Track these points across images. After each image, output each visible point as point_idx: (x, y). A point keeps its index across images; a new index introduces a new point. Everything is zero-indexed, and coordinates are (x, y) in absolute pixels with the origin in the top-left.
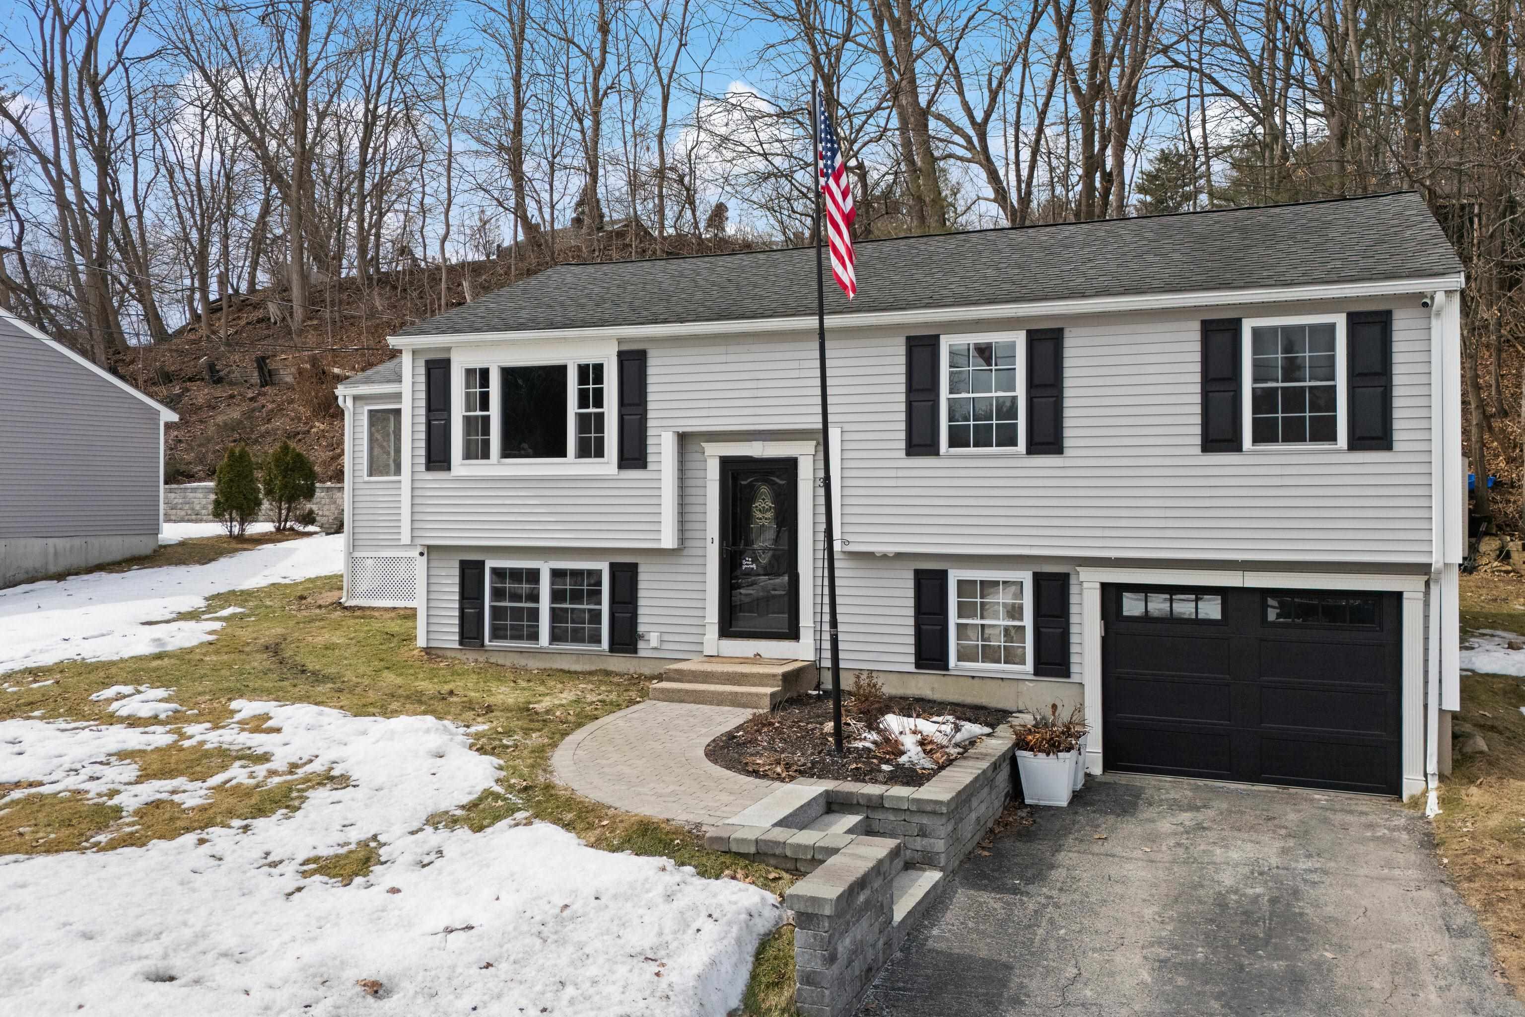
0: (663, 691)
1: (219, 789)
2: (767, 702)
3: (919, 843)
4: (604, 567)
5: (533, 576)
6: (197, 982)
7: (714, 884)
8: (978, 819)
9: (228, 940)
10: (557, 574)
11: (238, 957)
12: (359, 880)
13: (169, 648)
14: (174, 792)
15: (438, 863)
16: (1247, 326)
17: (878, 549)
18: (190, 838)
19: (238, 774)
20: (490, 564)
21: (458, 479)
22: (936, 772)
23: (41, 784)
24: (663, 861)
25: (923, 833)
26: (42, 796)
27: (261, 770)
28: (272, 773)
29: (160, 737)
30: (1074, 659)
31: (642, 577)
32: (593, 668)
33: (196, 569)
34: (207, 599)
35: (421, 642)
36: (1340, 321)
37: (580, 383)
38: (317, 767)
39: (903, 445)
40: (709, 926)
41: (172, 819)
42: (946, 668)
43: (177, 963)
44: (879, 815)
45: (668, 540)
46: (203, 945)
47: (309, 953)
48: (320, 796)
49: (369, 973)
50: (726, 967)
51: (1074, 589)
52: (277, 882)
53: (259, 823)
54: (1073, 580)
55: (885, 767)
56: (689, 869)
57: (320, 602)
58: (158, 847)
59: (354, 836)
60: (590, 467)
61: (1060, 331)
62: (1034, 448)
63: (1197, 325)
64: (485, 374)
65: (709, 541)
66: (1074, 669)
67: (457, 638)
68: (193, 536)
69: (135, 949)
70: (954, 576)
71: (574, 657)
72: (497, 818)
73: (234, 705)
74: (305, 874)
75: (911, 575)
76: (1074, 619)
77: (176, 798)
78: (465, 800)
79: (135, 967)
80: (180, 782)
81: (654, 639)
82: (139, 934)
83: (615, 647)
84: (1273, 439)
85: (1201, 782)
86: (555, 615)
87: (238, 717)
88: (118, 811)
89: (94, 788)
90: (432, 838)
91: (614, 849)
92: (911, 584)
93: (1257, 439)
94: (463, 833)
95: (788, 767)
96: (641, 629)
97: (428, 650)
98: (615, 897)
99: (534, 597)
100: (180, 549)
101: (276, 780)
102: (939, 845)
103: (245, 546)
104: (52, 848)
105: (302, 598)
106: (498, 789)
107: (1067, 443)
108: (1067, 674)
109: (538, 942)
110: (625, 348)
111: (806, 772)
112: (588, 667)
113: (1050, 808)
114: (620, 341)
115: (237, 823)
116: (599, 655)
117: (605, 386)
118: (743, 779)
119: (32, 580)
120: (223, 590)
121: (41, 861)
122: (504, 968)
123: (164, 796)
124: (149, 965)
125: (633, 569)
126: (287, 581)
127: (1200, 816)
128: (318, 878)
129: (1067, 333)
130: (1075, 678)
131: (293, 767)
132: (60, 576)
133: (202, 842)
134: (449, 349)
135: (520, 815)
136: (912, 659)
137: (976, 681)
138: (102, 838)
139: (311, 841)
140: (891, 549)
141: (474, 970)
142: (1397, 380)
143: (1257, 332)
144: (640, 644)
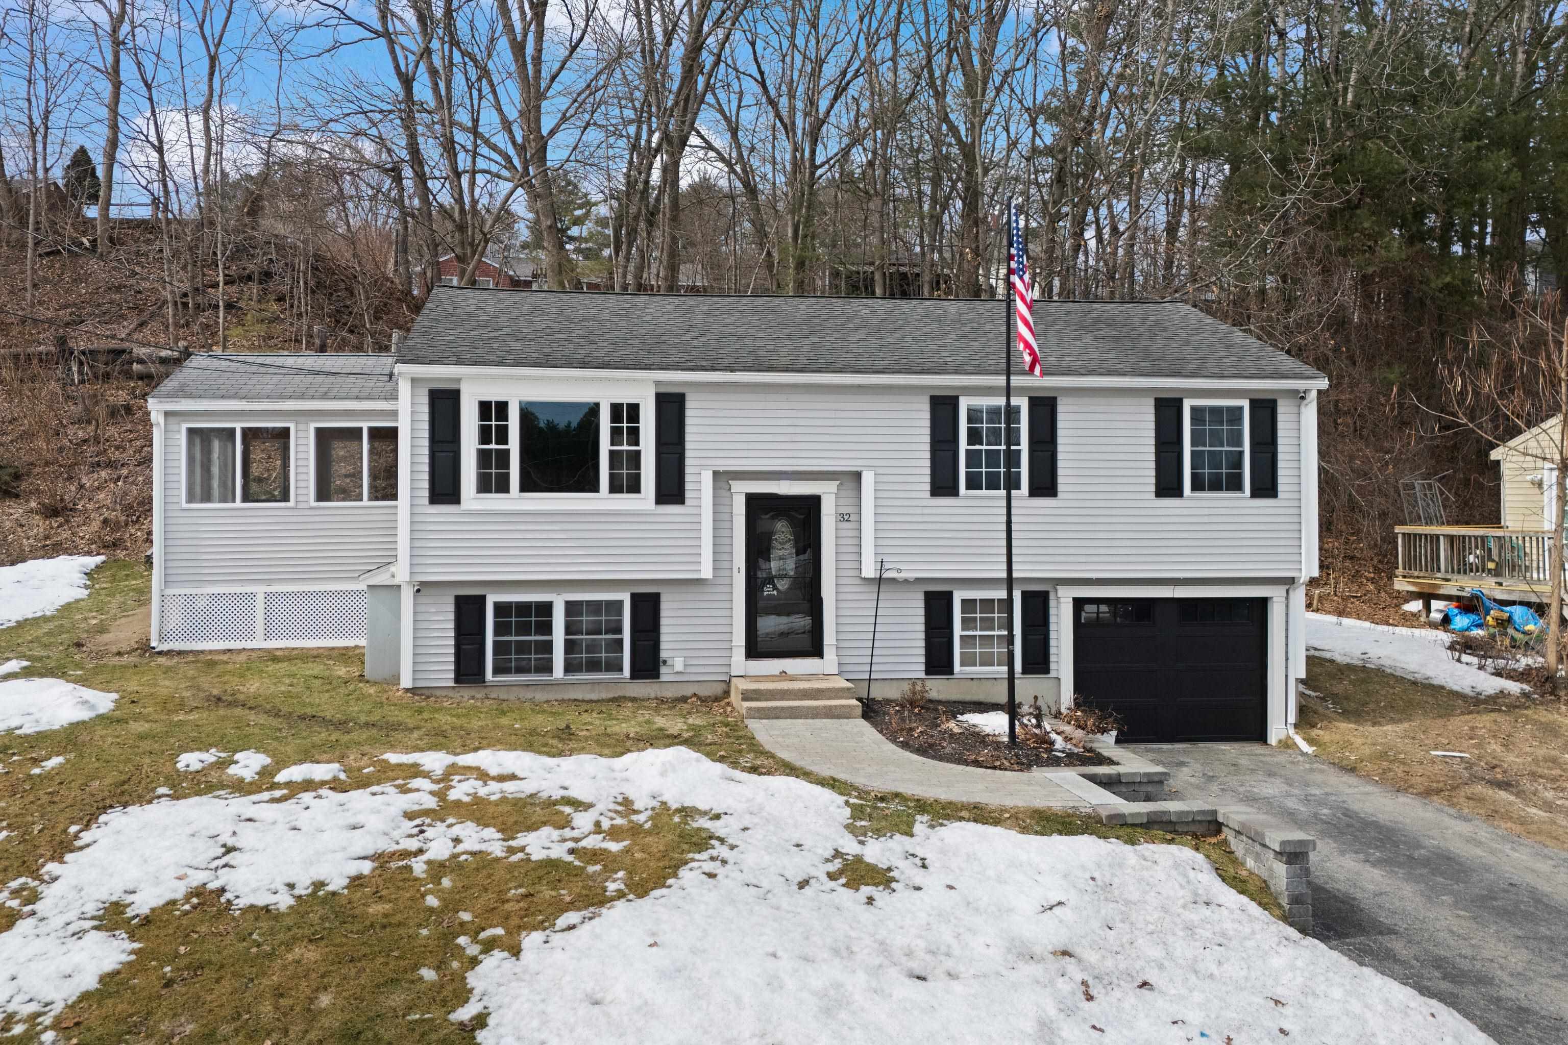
0: (758, 710)
2: (859, 712)
4: (624, 597)
17: (904, 575)
20: (492, 599)
21: (470, 513)
30: (1053, 658)
31: (665, 606)
32: (611, 695)
35: (406, 681)
36: (1246, 405)
37: (613, 421)
39: (928, 487)
42: (952, 673)
45: (704, 571)
51: (1052, 603)
54: (1052, 596)
55: (1058, 754)
60: (625, 502)
61: (1055, 399)
62: (1033, 492)
63: (1152, 402)
64: (502, 407)
65: (735, 570)
66: (1053, 666)
67: (452, 676)
70: (958, 597)
71: (589, 686)
75: (921, 596)
76: (1052, 627)
81: (678, 664)
83: (636, 674)
84: (1203, 488)
86: (570, 647)
92: (922, 604)
93: (1194, 487)
96: (664, 655)
97: (413, 691)
99: (546, 630)
107: (1060, 488)
108: (1047, 671)
110: (663, 390)
112: (604, 695)
114: (657, 383)
116: (621, 682)
117: (642, 425)
125: (655, 599)
129: (1060, 402)
130: (1053, 674)
134: (459, 380)
136: (923, 667)
137: (975, 681)
140: (912, 575)
142: (1280, 449)
143: (1194, 409)
144: (663, 670)
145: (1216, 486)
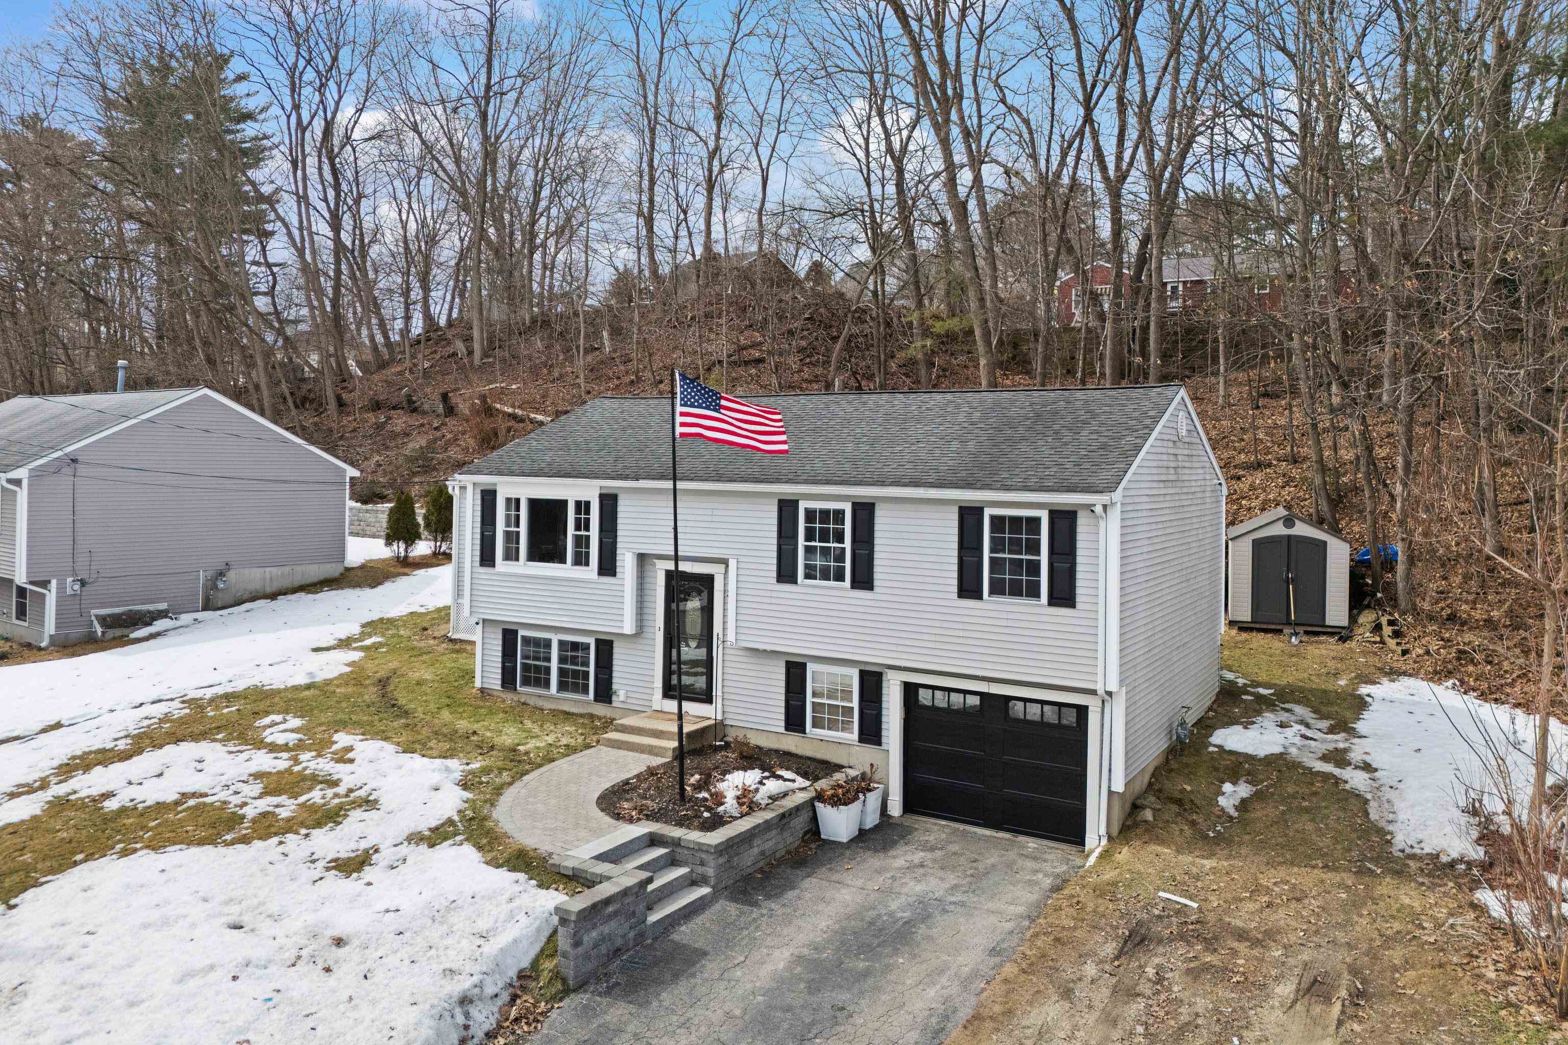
0: (609, 740)
1: (302, 805)
2: (670, 753)
3: (700, 870)
4: (591, 641)
5: (548, 644)
6: (252, 930)
7: (544, 892)
8: (762, 853)
9: (274, 908)
10: (561, 643)
11: (276, 918)
12: (355, 875)
13: (317, 679)
14: (277, 806)
15: (401, 867)
16: (988, 512)
17: (762, 647)
18: (275, 840)
19: (316, 795)
20: (521, 633)
21: (500, 574)
22: (735, 818)
23: (206, 795)
24: (522, 876)
25: (702, 863)
26: (204, 804)
27: (330, 793)
28: (336, 795)
29: (282, 763)
30: (884, 733)
31: (615, 650)
32: (584, 712)
33: (367, 593)
34: (363, 626)
35: (478, 684)
36: (1044, 516)
37: (575, 513)
38: (362, 793)
39: (775, 574)
40: (524, 920)
41: (270, 826)
42: (805, 732)
43: (246, 919)
44: (679, 850)
45: (628, 628)
46: (261, 909)
47: (311, 918)
48: (356, 814)
49: (337, 933)
50: (525, 943)
51: (885, 685)
52: (313, 872)
53: (315, 832)
54: (884, 680)
55: (706, 814)
56: (534, 882)
57: (436, 634)
58: (257, 844)
59: (364, 845)
60: (580, 572)
61: (872, 506)
62: (855, 584)
63: (956, 512)
64: (517, 502)
65: (657, 629)
66: (884, 740)
67: (500, 682)
68: (375, 557)
69: (226, 910)
70: (810, 669)
71: (573, 703)
72: (445, 839)
73: (336, 737)
74: (328, 869)
75: (783, 666)
76: (884, 705)
77: (277, 810)
78: (434, 824)
79: (224, 920)
80: (282, 799)
81: (623, 695)
82: (231, 900)
83: (597, 698)
84: (1002, 593)
85: (962, 827)
86: (562, 672)
87: (335, 747)
88: (243, 817)
89: (236, 800)
90: (404, 850)
91: (498, 866)
92: (783, 670)
93: (992, 592)
94: (423, 847)
95: (641, 811)
96: (614, 687)
97: (482, 690)
98: (483, 898)
99: (548, 660)
100: (359, 573)
101: (337, 801)
102: (710, 872)
103: (406, 570)
104: (201, 842)
105: (425, 629)
106: (456, 818)
107: (876, 583)
108: (879, 743)
109: (430, 922)
110: (604, 493)
111: (652, 816)
112: (581, 711)
113: (834, 842)
114: (600, 488)
115: (303, 831)
116: (588, 703)
117: (591, 517)
118: (608, 820)
119: (253, 599)
120: (375, 616)
121: (195, 850)
122: (407, 934)
123: (271, 809)
124: (231, 919)
125: (609, 647)
126: (422, 610)
127: (929, 855)
128: (333, 872)
129: (877, 508)
130: (884, 747)
131: (351, 791)
132: (273, 596)
133: (281, 843)
134: (495, 485)
135: (459, 838)
136: (783, 724)
137: (822, 743)
138: (228, 837)
139: (338, 847)
140: (769, 648)
141: (392, 936)
142: (1079, 560)
143: (993, 518)
144: (614, 698)
145: (1016, 590)
